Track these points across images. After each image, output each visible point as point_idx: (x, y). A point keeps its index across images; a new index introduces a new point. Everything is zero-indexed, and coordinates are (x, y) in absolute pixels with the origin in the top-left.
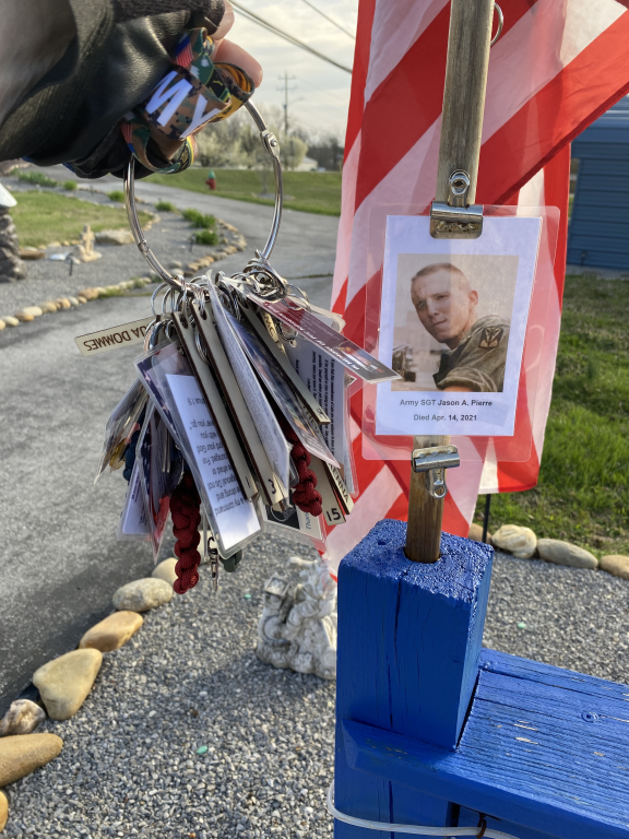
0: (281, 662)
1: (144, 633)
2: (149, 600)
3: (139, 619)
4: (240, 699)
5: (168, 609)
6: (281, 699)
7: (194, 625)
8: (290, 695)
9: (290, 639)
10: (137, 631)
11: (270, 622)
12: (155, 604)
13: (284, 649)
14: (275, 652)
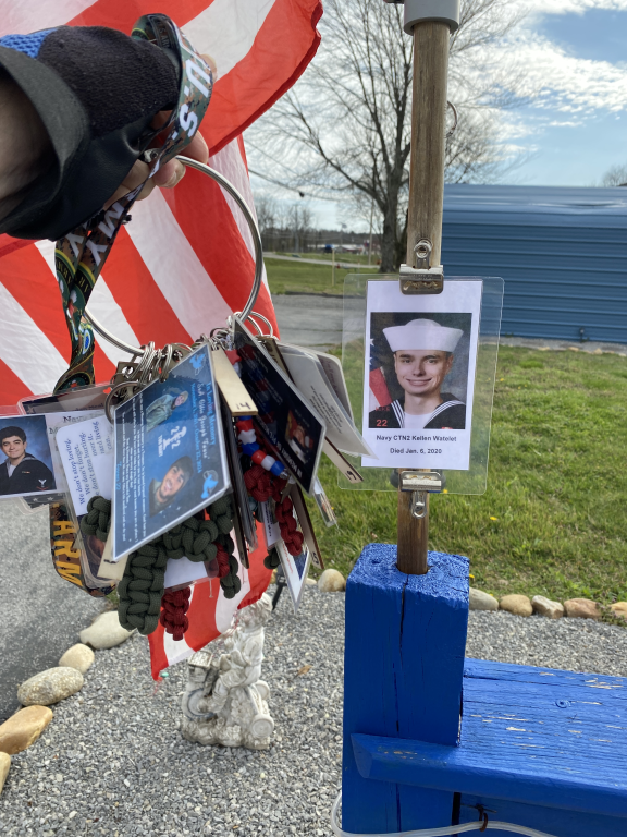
0: (209, 737)
1: (56, 728)
2: (58, 691)
3: (49, 712)
4: (168, 783)
5: (80, 698)
6: (212, 777)
7: (111, 711)
8: (221, 771)
9: (216, 712)
10: (47, 726)
11: (195, 697)
12: (65, 695)
13: (210, 723)
14: (201, 728)
